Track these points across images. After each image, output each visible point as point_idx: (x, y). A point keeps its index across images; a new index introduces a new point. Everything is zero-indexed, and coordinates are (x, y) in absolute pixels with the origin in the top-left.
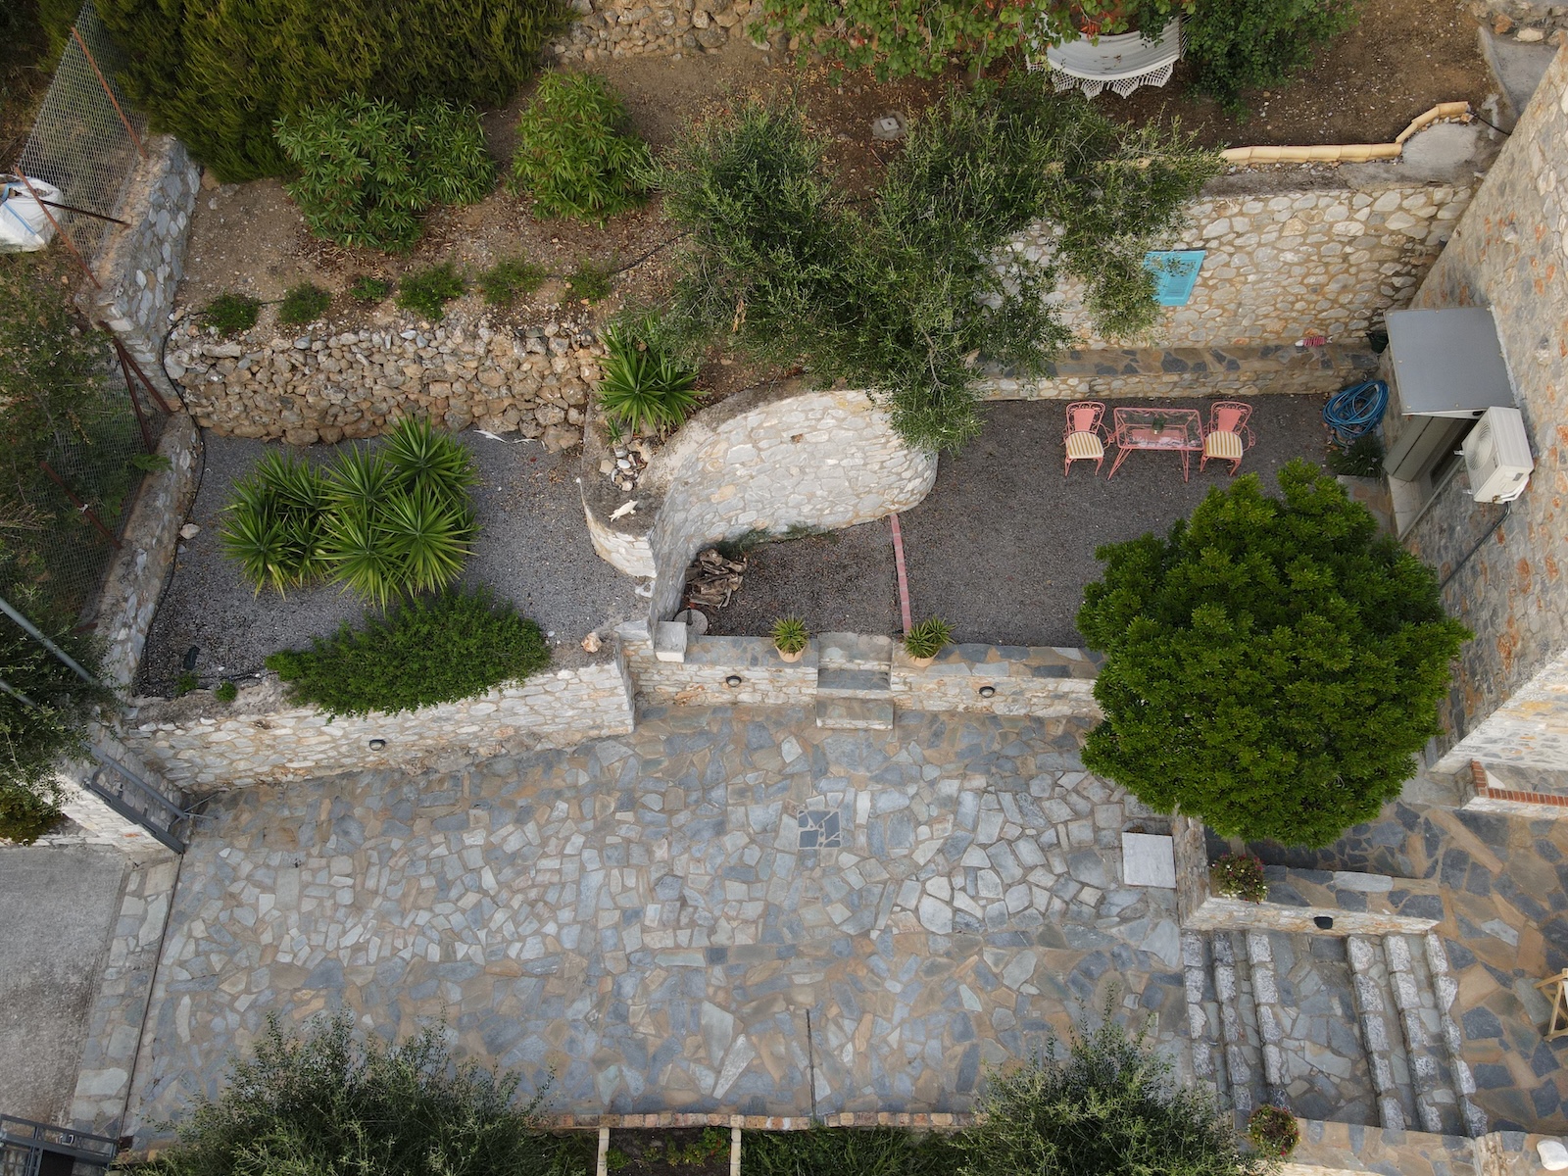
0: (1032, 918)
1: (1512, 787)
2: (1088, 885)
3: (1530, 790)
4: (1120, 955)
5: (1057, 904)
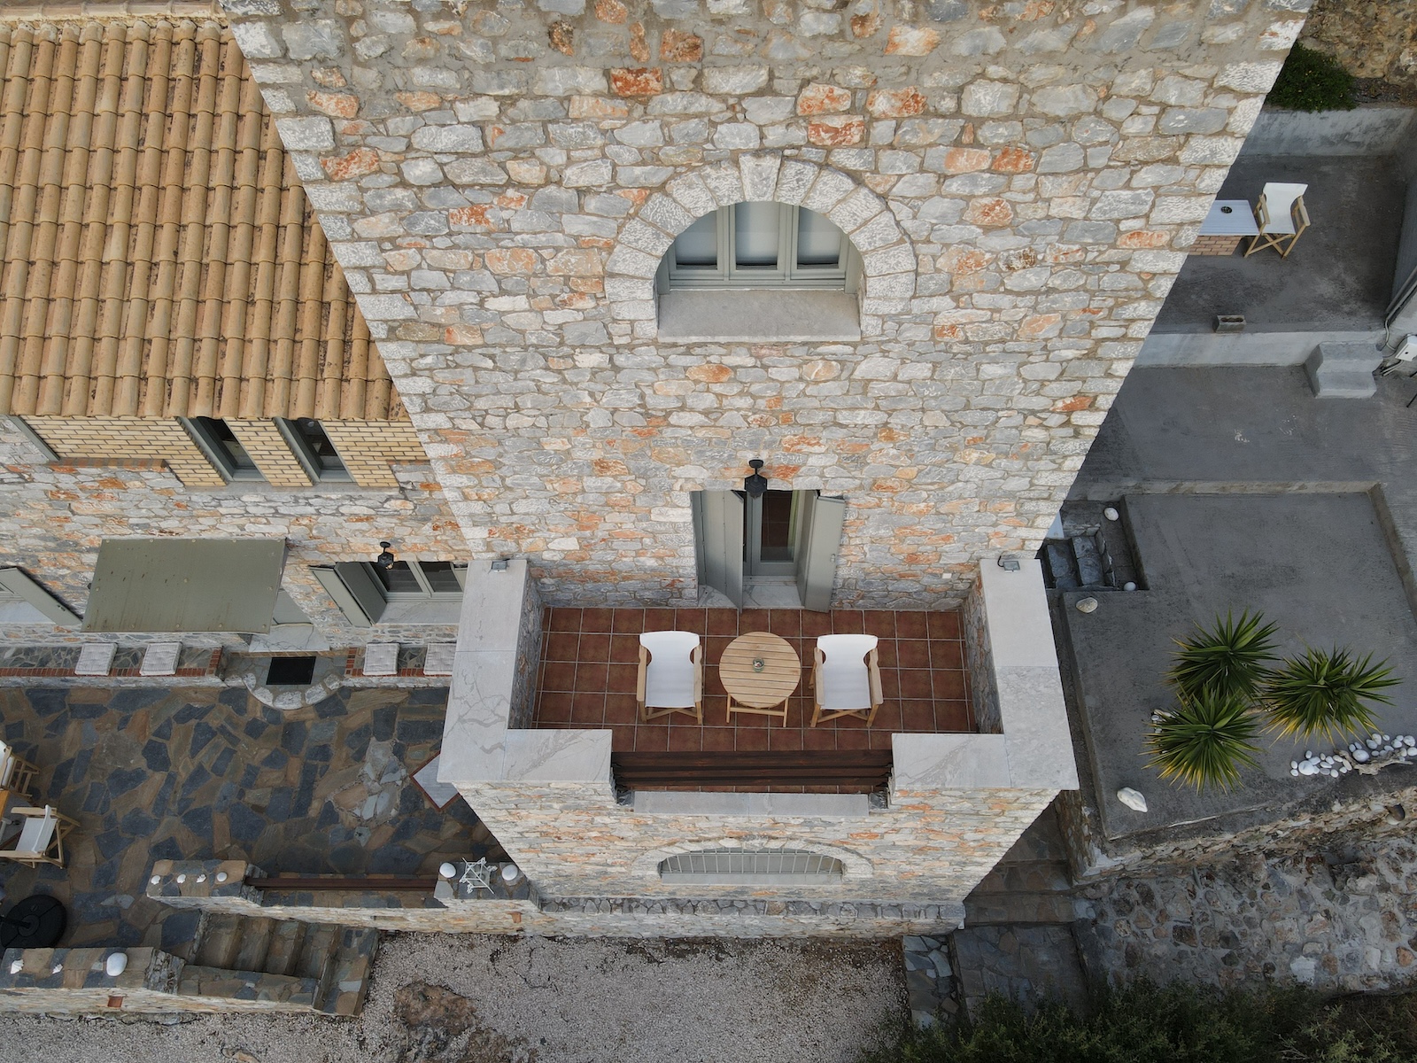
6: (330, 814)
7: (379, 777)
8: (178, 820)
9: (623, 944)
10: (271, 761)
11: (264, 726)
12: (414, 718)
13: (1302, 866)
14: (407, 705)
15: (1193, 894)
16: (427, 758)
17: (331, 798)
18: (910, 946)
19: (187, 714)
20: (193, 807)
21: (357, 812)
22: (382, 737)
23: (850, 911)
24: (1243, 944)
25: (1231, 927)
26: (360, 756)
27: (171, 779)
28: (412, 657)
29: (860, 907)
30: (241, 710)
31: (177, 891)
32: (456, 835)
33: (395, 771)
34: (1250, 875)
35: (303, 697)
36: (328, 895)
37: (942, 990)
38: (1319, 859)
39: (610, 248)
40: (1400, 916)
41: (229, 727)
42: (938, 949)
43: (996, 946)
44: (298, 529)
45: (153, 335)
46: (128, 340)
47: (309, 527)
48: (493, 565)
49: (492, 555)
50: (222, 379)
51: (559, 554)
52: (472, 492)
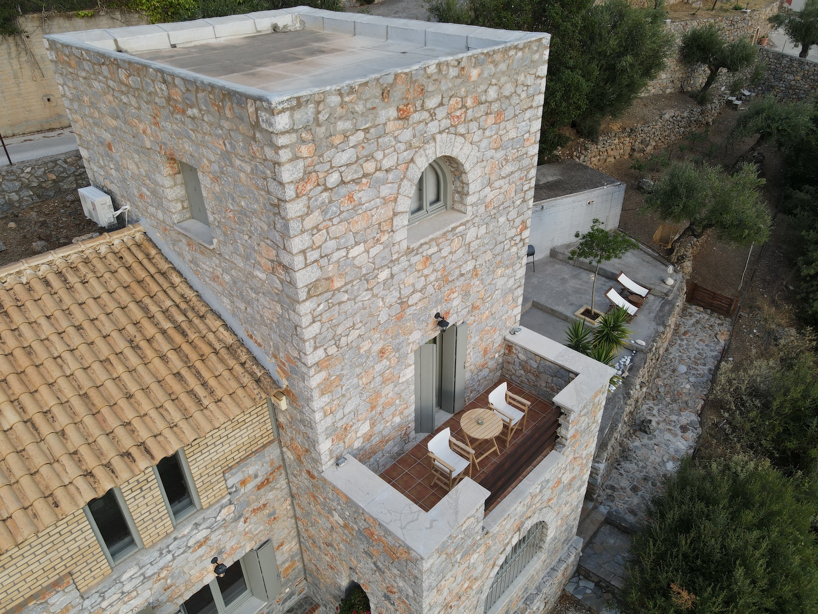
13: (634, 437)
15: (621, 474)
18: (570, 589)
23: (548, 580)
24: (651, 476)
25: (642, 474)
29: (549, 574)
34: (629, 450)
37: (599, 593)
38: (635, 431)
39: (396, 200)
40: (671, 428)
42: (580, 579)
43: (595, 554)
44: (158, 586)
45: (77, 446)
46: (61, 459)
47: (165, 578)
48: (337, 465)
49: (333, 461)
50: (143, 443)
51: (361, 440)
52: (328, 408)
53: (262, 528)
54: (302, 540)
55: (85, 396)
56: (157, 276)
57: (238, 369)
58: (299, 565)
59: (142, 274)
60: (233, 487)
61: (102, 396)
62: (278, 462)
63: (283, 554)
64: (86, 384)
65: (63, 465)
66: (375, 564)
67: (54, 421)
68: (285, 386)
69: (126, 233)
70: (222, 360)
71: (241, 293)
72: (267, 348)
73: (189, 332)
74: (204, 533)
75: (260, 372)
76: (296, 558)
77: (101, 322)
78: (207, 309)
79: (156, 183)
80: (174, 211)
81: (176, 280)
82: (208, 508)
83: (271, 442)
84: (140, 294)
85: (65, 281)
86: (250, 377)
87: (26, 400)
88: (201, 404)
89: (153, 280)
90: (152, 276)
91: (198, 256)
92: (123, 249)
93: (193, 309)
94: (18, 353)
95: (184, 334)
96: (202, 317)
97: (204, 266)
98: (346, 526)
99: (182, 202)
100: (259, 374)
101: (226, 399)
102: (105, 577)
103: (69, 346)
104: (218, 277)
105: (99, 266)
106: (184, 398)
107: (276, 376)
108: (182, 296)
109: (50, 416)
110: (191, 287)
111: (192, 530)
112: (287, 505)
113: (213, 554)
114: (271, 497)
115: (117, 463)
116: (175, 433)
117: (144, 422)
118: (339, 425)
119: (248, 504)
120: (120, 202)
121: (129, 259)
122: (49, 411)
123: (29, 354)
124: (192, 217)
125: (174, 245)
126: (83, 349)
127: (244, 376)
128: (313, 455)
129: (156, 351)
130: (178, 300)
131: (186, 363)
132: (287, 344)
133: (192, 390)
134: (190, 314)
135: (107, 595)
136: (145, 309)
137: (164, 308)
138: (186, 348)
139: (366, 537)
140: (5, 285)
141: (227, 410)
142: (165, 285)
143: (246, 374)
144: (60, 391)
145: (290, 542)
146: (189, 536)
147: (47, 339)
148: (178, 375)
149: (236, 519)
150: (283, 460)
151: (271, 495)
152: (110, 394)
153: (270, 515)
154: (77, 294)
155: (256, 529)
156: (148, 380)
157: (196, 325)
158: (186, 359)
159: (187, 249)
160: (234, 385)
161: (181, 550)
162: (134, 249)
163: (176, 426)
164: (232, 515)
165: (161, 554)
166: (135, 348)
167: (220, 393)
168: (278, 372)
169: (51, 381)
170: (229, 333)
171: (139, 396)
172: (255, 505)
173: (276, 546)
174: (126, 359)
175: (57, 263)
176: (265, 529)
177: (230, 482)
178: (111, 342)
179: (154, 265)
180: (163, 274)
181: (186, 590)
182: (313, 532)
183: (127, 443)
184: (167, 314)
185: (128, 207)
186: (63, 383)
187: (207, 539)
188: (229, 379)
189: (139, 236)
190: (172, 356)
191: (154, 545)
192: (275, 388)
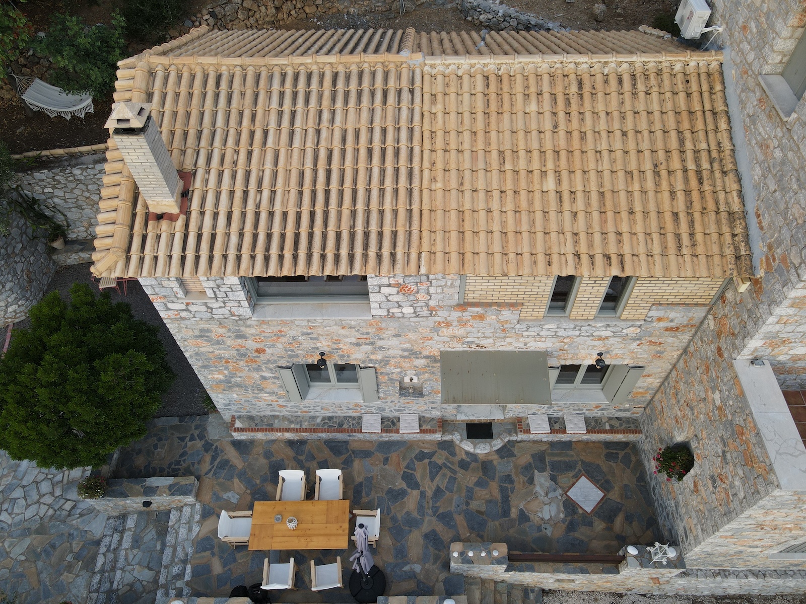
0: (35, 521)
1: (246, 426)
2: (69, 500)
3: (253, 426)
4: (73, 534)
5: (51, 512)
6: (523, 517)
7: (547, 494)
8: (434, 519)
9: (689, 599)
10: (479, 483)
11: (469, 463)
12: (556, 459)
14: (550, 451)
16: (571, 483)
17: (521, 506)
19: (421, 456)
20: (441, 511)
21: (539, 514)
22: (542, 470)
26: (531, 481)
27: (423, 495)
28: (556, 423)
30: (453, 454)
31: (470, 561)
32: (604, 529)
33: (555, 490)
35: (491, 447)
36: (543, 565)
41: (448, 464)
44: (558, 345)
45: (580, 230)
46: (566, 233)
47: (566, 343)
48: (752, 363)
49: (750, 357)
50: (622, 255)
51: (788, 357)
52: (785, 319)
53: (646, 356)
54: (666, 384)
55: (602, 194)
56: (708, 114)
57: (728, 238)
58: (649, 397)
59: (697, 107)
60: (650, 317)
61: (614, 202)
62: (696, 322)
63: (645, 382)
64: (607, 186)
65: (566, 239)
66: (724, 452)
67: (574, 202)
68: (758, 276)
69: (705, 58)
70: (718, 222)
71: (782, 176)
72: (768, 235)
73: (706, 182)
74: (608, 333)
75: (745, 251)
76: (650, 392)
77: (643, 137)
78: (734, 168)
79: (772, 27)
80: (770, 62)
81: (723, 125)
82: (624, 320)
83: (704, 305)
84: (686, 125)
85: (634, 85)
86: (733, 251)
87: (565, 175)
88: (680, 250)
89: (702, 117)
90: (704, 112)
91: (763, 116)
92: (694, 74)
93: (721, 160)
94: (576, 135)
95: (700, 181)
96: (724, 173)
97: (761, 129)
98: (720, 408)
99: (785, 56)
100: (743, 253)
101: (702, 258)
102: (537, 320)
103: (610, 146)
104: (768, 147)
105: (667, 83)
106: (670, 238)
107: (756, 262)
108: (719, 143)
109: (573, 196)
110: (731, 139)
111: (603, 326)
112: (675, 355)
113: (603, 350)
114: (670, 341)
115: (599, 259)
116: (648, 261)
117: (631, 239)
118: (782, 335)
119: (650, 336)
120: (715, 20)
121: (694, 87)
122: (575, 192)
123: (582, 139)
124: (782, 74)
125: (743, 91)
126: (619, 154)
127: (729, 247)
128: (737, 342)
129: (671, 185)
130: (713, 146)
131: (688, 207)
132: (794, 248)
133: (679, 234)
134: (716, 166)
135: (530, 329)
136: (682, 142)
137: (697, 148)
138: (695, 195)
139: (733, 430)
140: (592, 69)
141: (697, 267)
142: (711, 127)
143: (732, 246)
144: (588, 181)
145: (655, 378)
146: (598, 329)
147: (598, 132)
148: (676, 215)
149: (634, 339)
150: (702, 323)
151: (670, 340)
152: (619, 203)
153: (658, 352)
154: (637, 102)
155: (641, 354)
156: (652, 207)
157: (715, 178)
158: (689, 204)
159: (755, 103)
160: (715, 249)
161: (587, 334)
162: (703, 77)
163: (652, 256)
164: (634, 335)
165: (575, 328)
166: (657, 173)
167: (700, 250)
168: (762, 261)
169: (586, 169)
170: (739, 201)
171: (639, 216)
172: (654, 339)
173: (644, 373)
174: (645, 180)
175: (637, 66)
176: (646, 358)
177: (651, 314)
178: (641, 159)
179: (712, 101)
180: (714, 114)
181: (571, 359)
182: (682, 387)
183: (612, 250)
184: (696, 155)
185: (721, 29)
186: (593, 175)
187: (607, 338)
188: (715, 243)
189: (714, 65)
190: (680, 196)
191: (575, 320)
192: (749, 274)
